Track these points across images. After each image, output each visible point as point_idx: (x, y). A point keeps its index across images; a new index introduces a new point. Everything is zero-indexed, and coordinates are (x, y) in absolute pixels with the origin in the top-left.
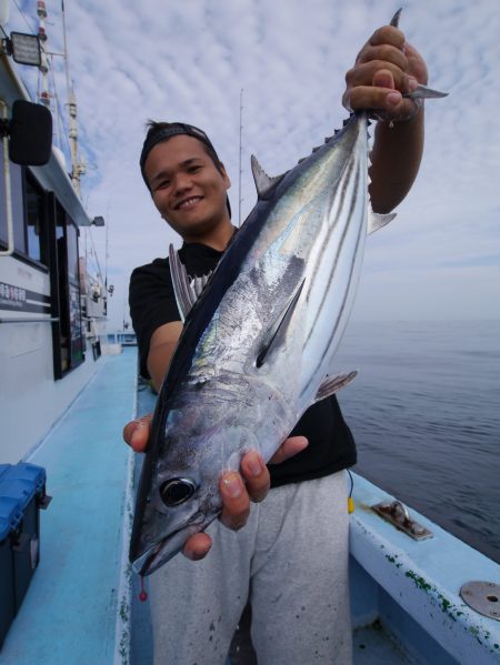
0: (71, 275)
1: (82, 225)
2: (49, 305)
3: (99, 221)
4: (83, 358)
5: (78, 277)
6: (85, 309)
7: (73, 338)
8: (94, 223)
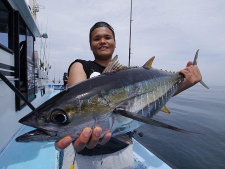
0: (29, 58)
1: (37, 37)
2: (13, 71)
3: (45, 36)
4: (35, 97)
5: (34, 59)
6: (37, 74)
7: (29, 88)
8: (43, 36)
